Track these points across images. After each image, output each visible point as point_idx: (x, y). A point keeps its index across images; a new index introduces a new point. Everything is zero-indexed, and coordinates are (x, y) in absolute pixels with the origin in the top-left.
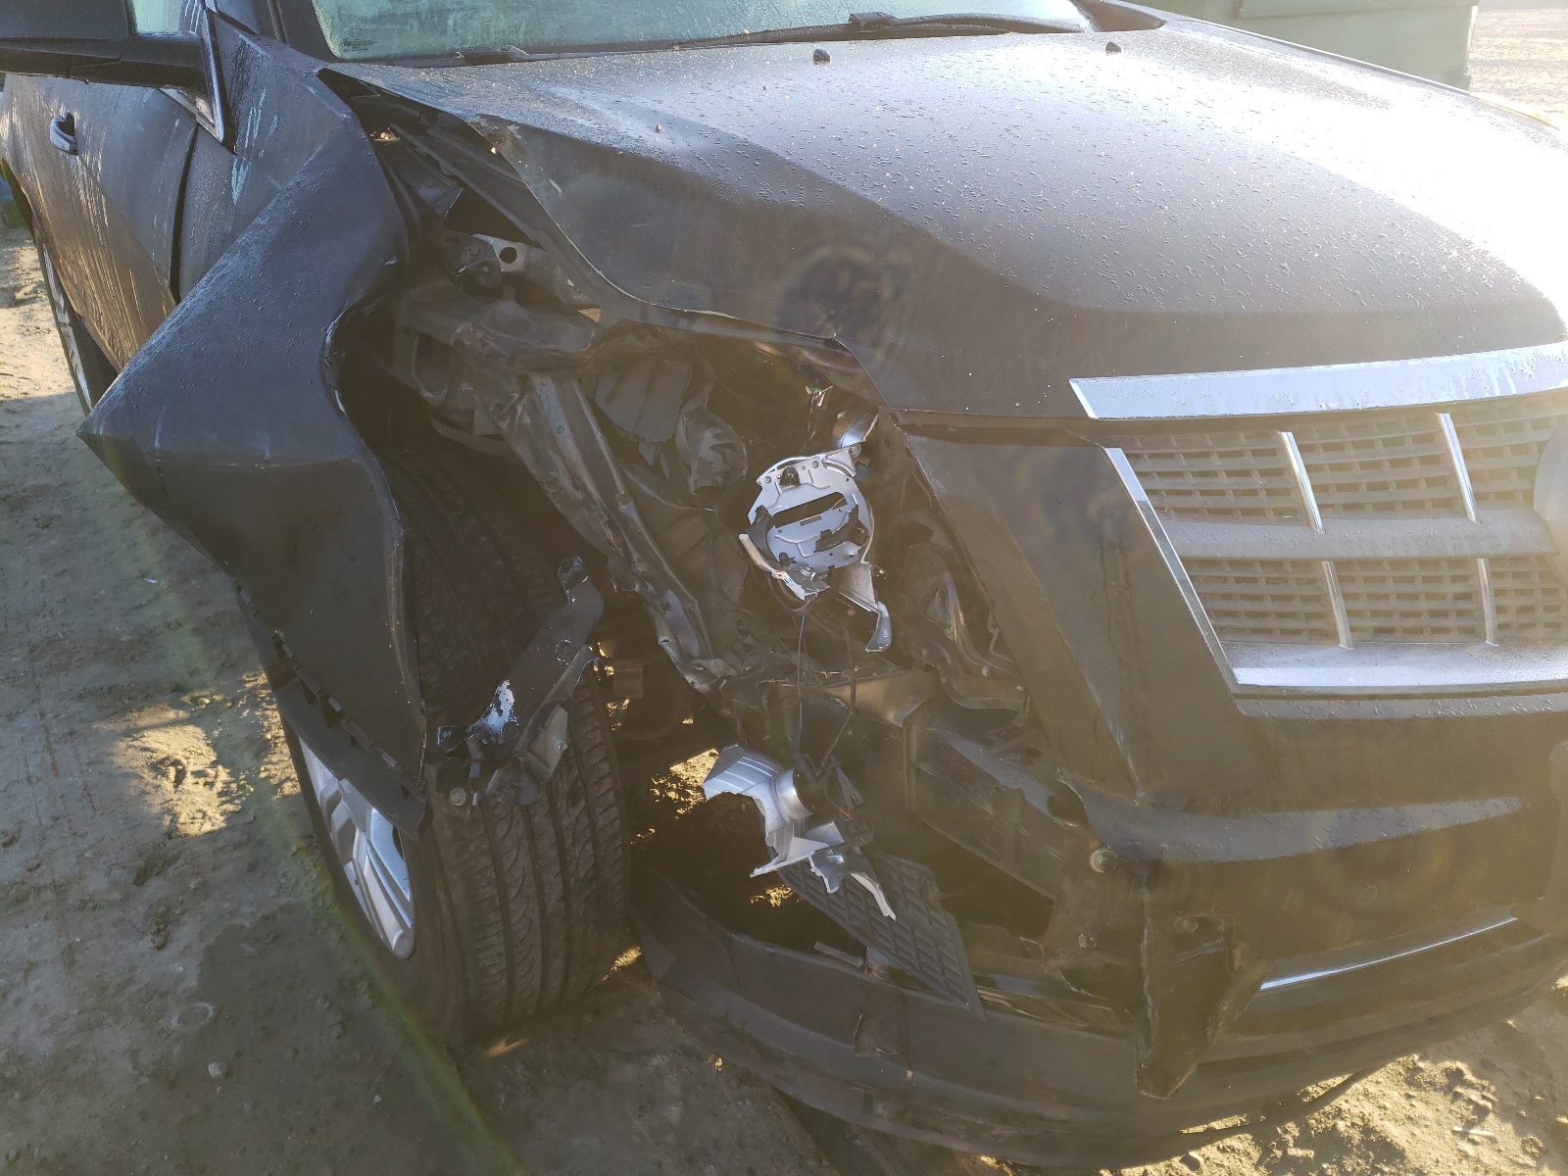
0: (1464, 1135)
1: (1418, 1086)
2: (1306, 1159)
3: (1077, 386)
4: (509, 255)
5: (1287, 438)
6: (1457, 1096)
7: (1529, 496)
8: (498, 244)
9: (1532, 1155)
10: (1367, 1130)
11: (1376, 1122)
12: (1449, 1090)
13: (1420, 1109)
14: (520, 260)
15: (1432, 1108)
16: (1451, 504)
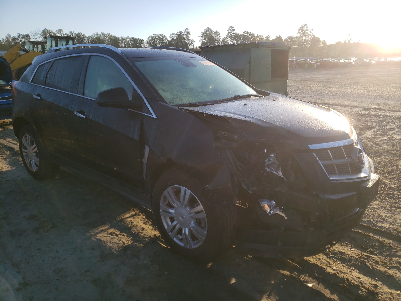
0: (351, 250)
1: (343, 246)
2: (333, 256)
3: (309, 146)
4: (225, 134)
5: (329, 151)
6: (348, 246)
7: (351, 157)
8: (223, 133)
9: (360, 251)
10: (339, 251)
11: (340, 250)
12: (346, 246)
13: (344, 248)
14: (227, 135)
15: (346, 248)
16: (344, 158)
